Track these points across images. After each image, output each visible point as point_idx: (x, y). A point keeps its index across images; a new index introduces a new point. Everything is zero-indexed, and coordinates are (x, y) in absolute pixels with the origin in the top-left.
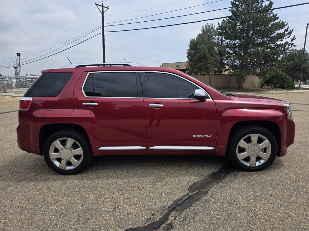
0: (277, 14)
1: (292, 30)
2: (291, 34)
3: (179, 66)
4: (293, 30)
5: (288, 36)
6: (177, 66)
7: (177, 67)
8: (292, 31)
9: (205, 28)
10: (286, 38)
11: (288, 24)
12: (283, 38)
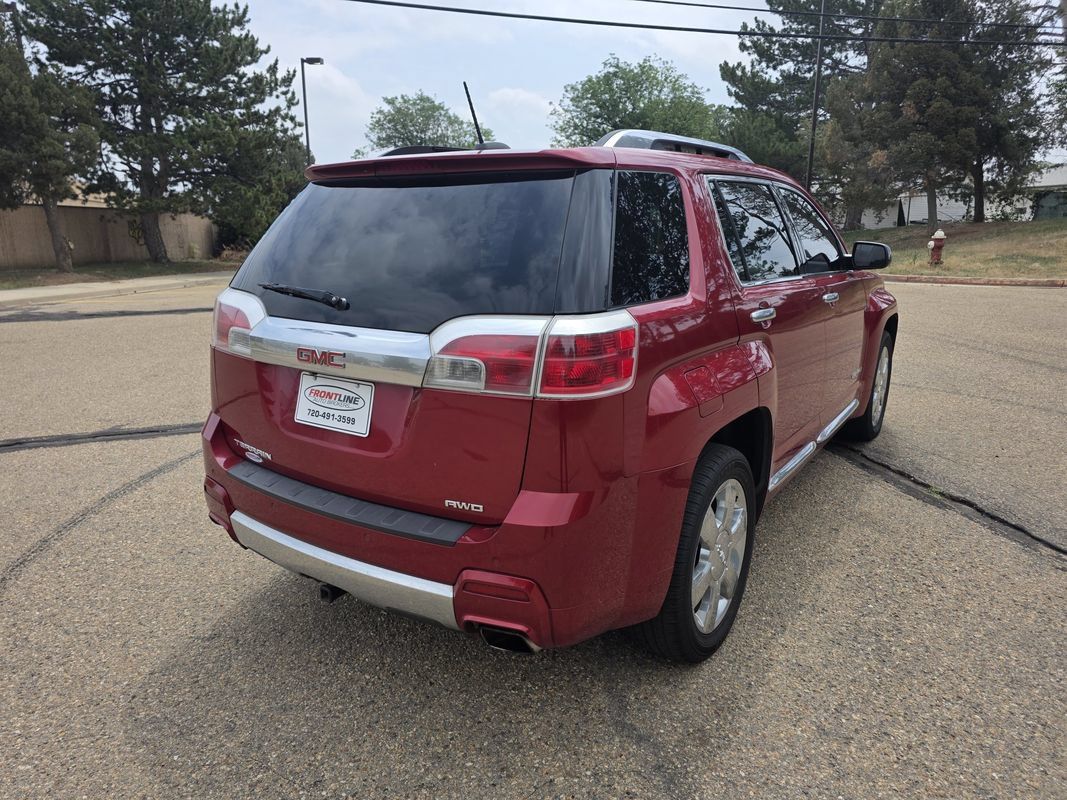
0: (247, 7)
1: (292, 72)
2: (289, 85)
5: (284, 89)
8: (294, 75)
10: (277, 97)
11: (269, 47)
12: (271, 95)
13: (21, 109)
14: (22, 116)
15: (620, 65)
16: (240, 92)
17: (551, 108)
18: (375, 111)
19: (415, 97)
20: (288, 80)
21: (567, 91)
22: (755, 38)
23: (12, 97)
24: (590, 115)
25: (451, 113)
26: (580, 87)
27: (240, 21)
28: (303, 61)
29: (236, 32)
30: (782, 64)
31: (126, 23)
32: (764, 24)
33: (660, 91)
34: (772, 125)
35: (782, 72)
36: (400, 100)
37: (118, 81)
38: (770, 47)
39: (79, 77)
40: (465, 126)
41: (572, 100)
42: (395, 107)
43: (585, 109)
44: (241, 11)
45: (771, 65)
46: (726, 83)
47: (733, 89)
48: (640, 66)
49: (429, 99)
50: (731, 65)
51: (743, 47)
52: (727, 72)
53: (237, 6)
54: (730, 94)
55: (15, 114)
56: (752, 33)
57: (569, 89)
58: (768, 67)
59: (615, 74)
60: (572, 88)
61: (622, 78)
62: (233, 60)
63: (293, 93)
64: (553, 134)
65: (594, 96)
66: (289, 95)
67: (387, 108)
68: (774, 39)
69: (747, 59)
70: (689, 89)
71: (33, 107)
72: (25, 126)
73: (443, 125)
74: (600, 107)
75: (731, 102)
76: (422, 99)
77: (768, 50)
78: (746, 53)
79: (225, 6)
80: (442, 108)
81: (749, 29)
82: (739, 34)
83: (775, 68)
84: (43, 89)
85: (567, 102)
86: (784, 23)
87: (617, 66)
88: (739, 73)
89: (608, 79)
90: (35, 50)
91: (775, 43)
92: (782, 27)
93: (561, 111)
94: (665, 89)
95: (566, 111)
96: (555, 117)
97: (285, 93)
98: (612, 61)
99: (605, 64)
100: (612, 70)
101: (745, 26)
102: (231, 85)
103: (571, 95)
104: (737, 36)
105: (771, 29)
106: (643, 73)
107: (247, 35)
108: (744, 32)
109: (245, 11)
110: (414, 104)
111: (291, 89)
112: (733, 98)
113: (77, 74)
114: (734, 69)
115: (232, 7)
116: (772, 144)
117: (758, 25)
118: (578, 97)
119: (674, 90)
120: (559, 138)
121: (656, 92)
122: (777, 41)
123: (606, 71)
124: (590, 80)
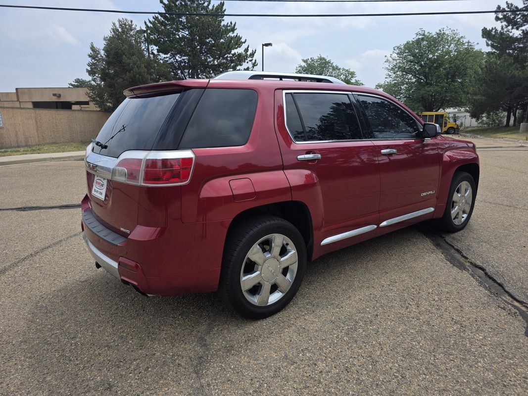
0: (236, 23)
2: (253, 57)
3: (59, 96)
4: (255, 50)
5: (250, 59)
6: (54, 95)
7: (56, 97)
8: (255, 52)
9: (117, 25)
10: (247, 62)
11: (246, 40)
12: (245, 62)
13: (140, 73)
14: (140, 77)
15: (425, 34)
16: (232, 61)
17: (386, 58)
18: (298, 66)
19: (317, 58)
20: (252, 55)
21: (394, 50)
22: (505, 13)
23: (137, 69)
24: (407, 61)
25: (334, 65)
26: (402, 47)
27: (233, 30)
28: (263, 45)
29: (231, 34)
30: (522, 26)
31: (187, 35)
32: (512, 5)
33: (449, 46)
34: (511, 60)
35: (523, 30)
36: (310, 60)
37: (184, 60)
38: (515, 18)
39: (168, 59)
40: (341, 70)
41: (398, 54)
42: (307, 64)
43: (405, 58)
44: (233, 25)
45: (515, 27)
46: (485, 39)
47: (490, 42)
48: (437, 33)
49: (324, 59)
50: (488, 29)
51: (497, 19)
52: (486, 33)
53: (231, 23)
54: (488, 45)
55: (137, 76)
56: (504, 10)
57: (396, 48)
58: (512, 28)
59: (423, 39)
60: (398, 48)
61: (426, 41)
62: (228, 47)
63: (256, 60)
64: (387, 72)
65: (410, 51)
66: (253, 61)
67: (303, 64)
68: (518, 13)
69: (499, 25)
70: (466, 44)
71: (144, 72)
72: (141, 80)
73: (331, 70)
74: (413, 56)
75: (489, 49)
76: (321, 59)
77: (512, 19)
78: (499, 22)
79: (228, 23)
80: (330, 63)
81: (501, 9)
82: (495, 12)
83: (517, 29)
84: (149, 65)
85: (395, 55)
86: (524, 4)
87: (424, 35)
88: (493, 33)
89: (418, 42)
90: (152, 49)
91: (518, 15)
92: (524, 6)
93: (391, 60)
94: (452, 45)
95: (393, 60)
96: (387, 63)
97: (251, 61)
98: (421, 32)
99: (417, 34)
100: (420, 37)
101: (499, 7)
102: (229, 58)
103: (397, 51)
104: (494, 13)
105: (517, 7)
106: (439, 37)
107: (237, 36)
108: (499, 10)
109: (235, 25)
110: (317, 61)
111: (254, 59)
112: (490, 47)
113: (167, 58)
114: (490, 31)
115: (229, 24)
116: (510, 72)
117: (508, 6)
118: (401, 52)
119: (456, 45)
120: (390, 74)
121: (447, 47)
122: (520, 14)
123: (417, 38)
124: (408, 43)
